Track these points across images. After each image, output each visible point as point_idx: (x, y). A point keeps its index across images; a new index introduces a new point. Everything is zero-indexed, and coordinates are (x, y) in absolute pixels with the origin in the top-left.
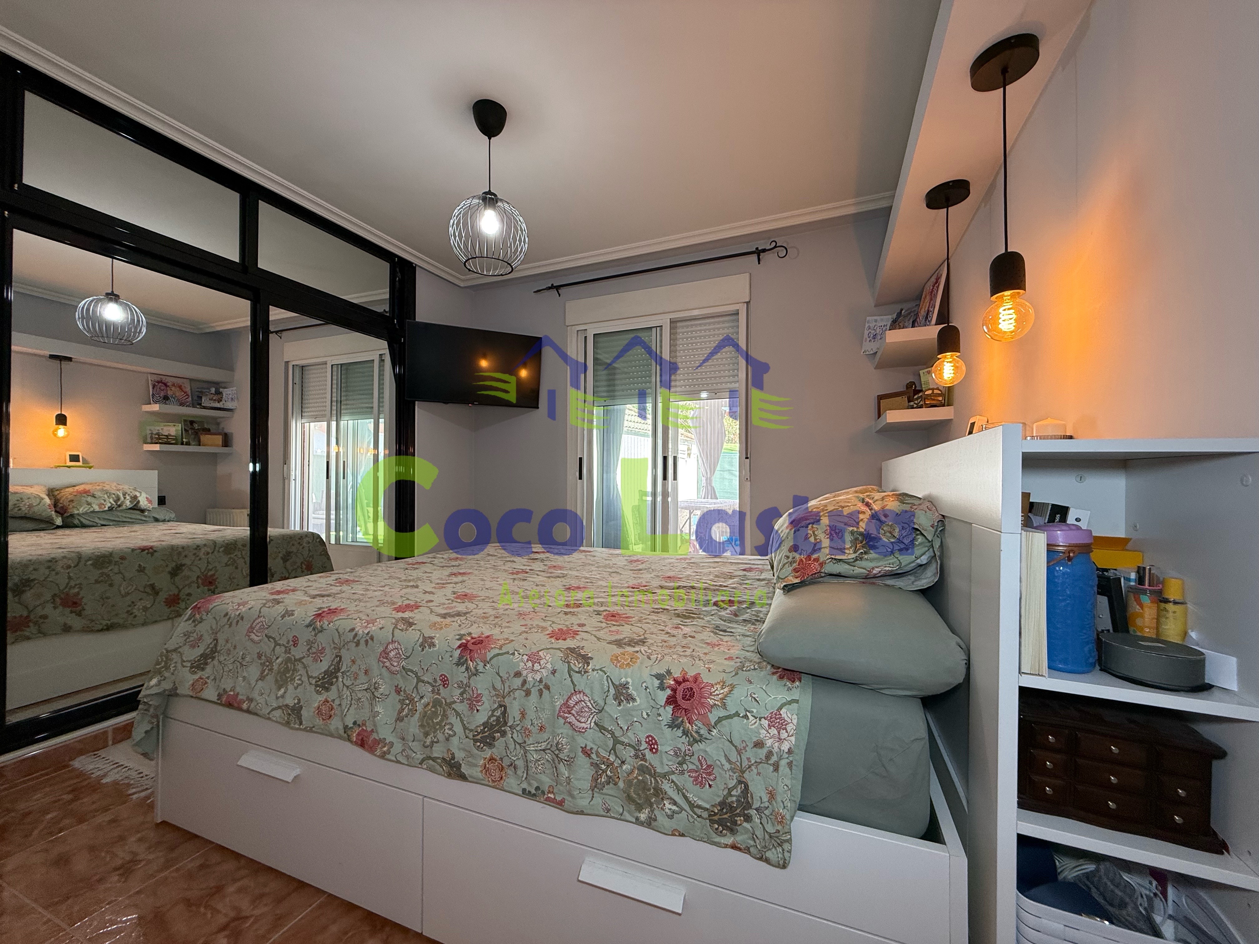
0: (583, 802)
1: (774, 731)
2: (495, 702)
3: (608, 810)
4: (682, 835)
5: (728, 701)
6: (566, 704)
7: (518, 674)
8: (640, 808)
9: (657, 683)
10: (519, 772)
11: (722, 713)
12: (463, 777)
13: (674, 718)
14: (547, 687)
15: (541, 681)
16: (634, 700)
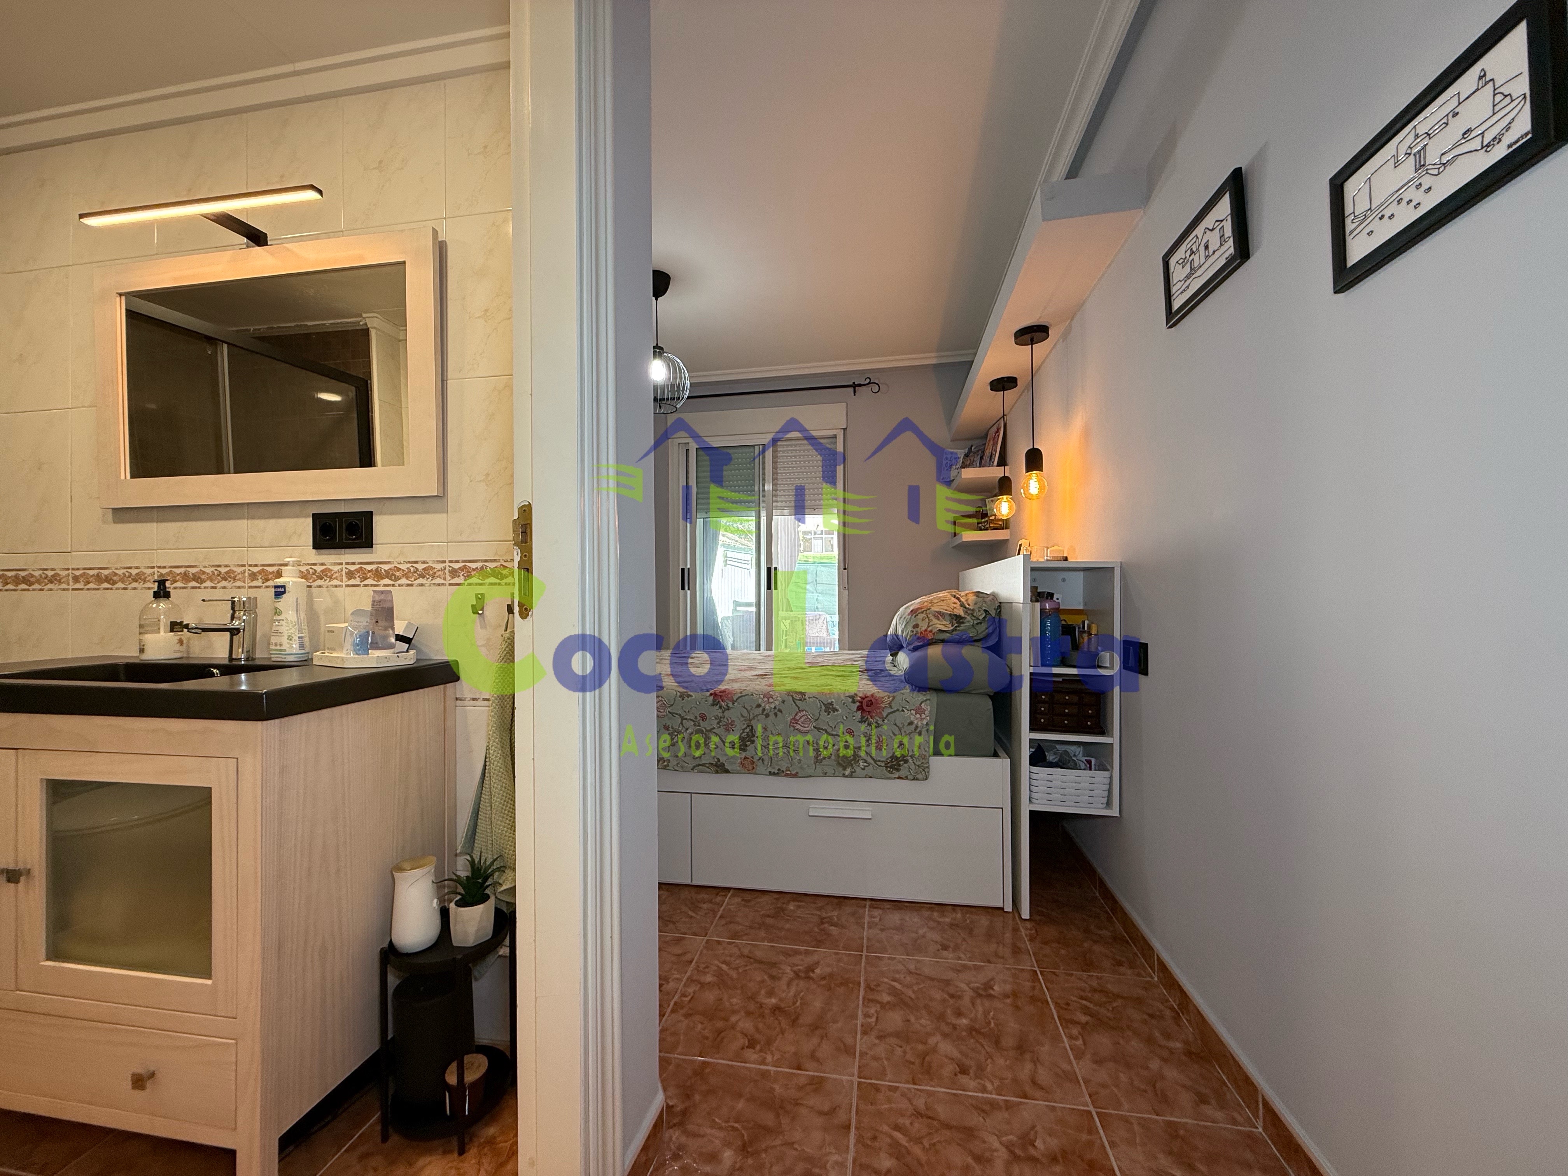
0: (810, 771)
1: (918, 716)
2: (744, 724)
3: (826, 773)
4: (871, 777)
5: (893, 704)
6: (794, 719)
7: (759, 706)
8: (845, 769)
9: (851, 700)
10: (766, 763)
11: (890, 710)
12: (727, 771)
13: (862, 717)
14: (780, 711)
15: (775, 708)
16: (837, 710)
